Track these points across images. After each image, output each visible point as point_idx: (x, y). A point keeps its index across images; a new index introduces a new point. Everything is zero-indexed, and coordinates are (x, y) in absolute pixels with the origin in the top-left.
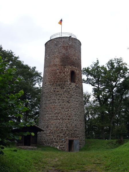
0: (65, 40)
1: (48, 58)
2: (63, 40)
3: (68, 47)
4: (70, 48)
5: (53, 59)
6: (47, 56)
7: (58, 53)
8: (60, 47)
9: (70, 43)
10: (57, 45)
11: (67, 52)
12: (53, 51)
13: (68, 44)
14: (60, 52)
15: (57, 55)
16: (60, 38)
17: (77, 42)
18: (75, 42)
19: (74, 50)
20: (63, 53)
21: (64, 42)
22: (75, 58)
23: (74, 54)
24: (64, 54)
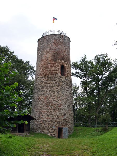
0: (56, 37)
1: (40, 53)
2: (54, 37)
3: (59, 44)
5: (45, 54)
6: (39, 51)
7: (49, 49)
8: (52, 43)
9: (60, 40)
10: (48, 42)
11: (58, 48)
12: (45, 47)
13: (59, 41)
15: (48, 50)
16: (51, 35)
17: (67, 39)
18: (65, 39)
19: (64, 46)
20: (54, 49)
21: (55, 38)
22: (65, 53)
23: (64, 50)
24: (55, 50)
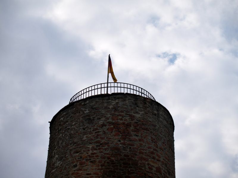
3: (132, 128)
4: (137, 131)
7: (95, 145)
8: (103, 125)
11: (127, 142)
14: (103, 141)
15: (91, 152)
17: (161, 113)
19: (153, 140)
20: (112, 145)
21: (115, 109)
22: (156, 166)
23: (152, 153)
24: (118, 149)
